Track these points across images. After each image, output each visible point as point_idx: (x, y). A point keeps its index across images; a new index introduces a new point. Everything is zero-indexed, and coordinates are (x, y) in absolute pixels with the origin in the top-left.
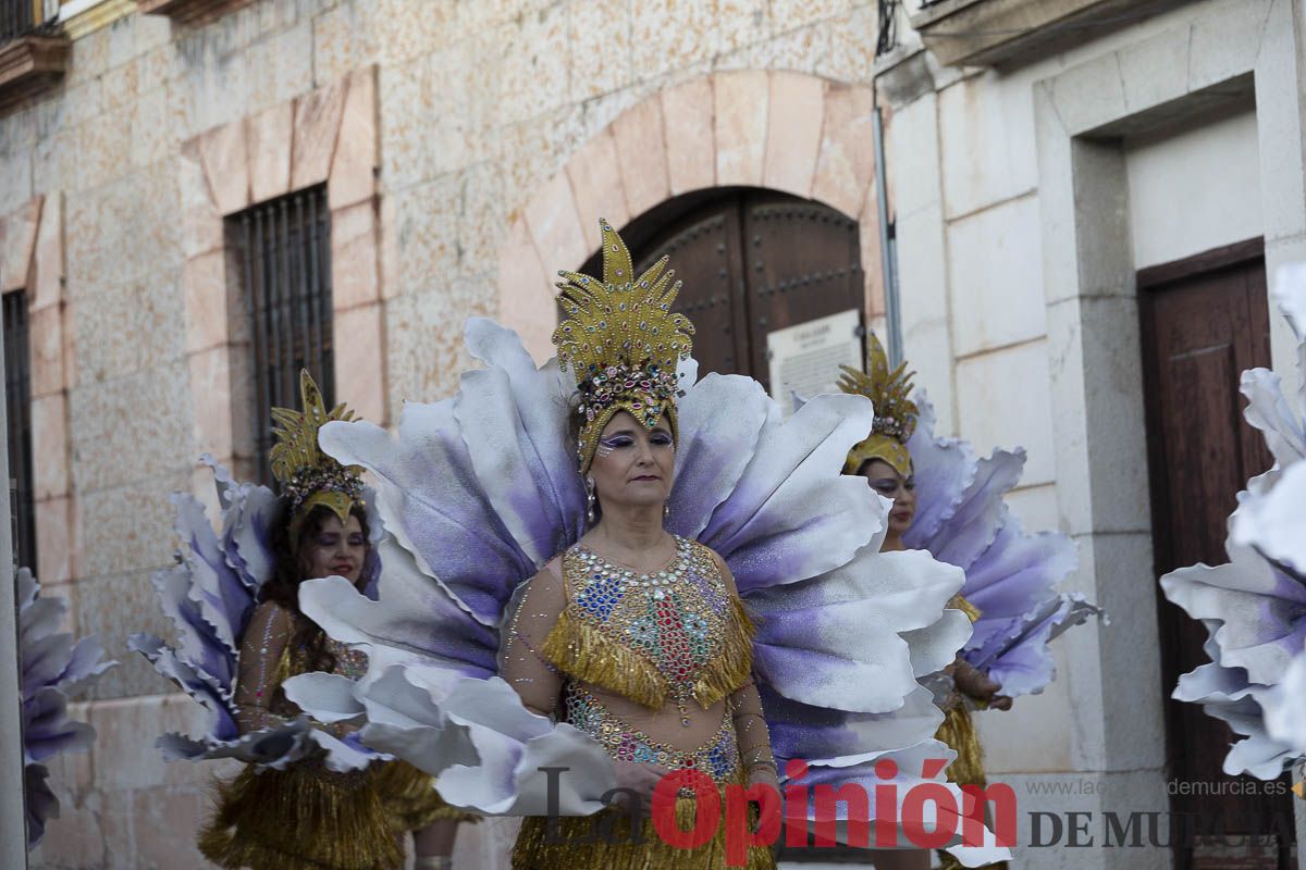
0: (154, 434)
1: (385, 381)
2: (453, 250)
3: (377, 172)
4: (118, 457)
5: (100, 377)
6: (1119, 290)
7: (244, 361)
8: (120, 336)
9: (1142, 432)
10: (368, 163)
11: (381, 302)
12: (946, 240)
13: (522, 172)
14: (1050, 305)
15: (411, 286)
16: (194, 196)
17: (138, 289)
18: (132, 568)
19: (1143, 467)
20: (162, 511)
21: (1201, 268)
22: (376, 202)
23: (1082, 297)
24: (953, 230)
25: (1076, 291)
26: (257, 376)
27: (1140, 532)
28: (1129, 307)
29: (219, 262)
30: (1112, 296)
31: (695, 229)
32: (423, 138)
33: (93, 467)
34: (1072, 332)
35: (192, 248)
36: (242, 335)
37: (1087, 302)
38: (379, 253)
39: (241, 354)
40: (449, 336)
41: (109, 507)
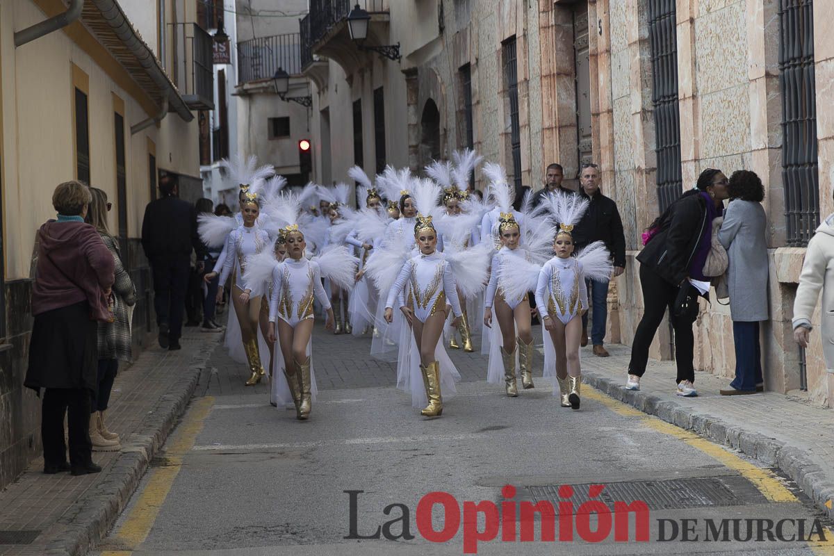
0: (733, 54)
4: (717, 69)
5: (708, 10)
18: (724, 153)
20: (736, 112)
33: (706, 76)
41: (713, 106)
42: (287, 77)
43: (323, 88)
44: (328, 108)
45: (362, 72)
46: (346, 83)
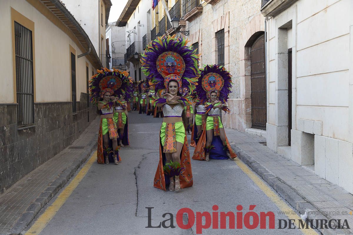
1: (229, 57)
2: (236, 39)
3: (229, 27)
5: (205, 55)
7: (217, 53)
8: (206, 49)
10: (228, 26)
11: (229, 46)
13: (242, 28)
14: (275, 54)
15: (232, 44)
16: (212, 30)
17: (208, 43)
22: (229, 31)
23: (278, 53)
24: (270, 41)
26: (218, 56)
27: (286, 90)
28: (287, 55)
29: (214, 39)
30: (284, 53)
31: (260, 37)
32: (233, 22)
34: (277, 59)
35: (213, 37)
36: (217, 50)
38: (229, 39)
39: (217, 52)
40: (235, 51)
42: (122, 65)
43: (129, 68)
44: (130, 72)
45: (137, 65)
46: (133, 67)
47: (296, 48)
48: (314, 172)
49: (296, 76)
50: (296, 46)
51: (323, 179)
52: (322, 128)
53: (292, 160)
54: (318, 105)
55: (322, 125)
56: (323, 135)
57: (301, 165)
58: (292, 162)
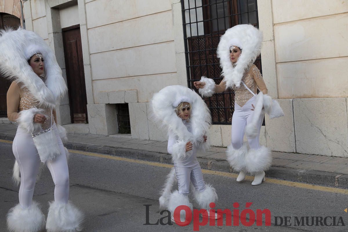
6: (59, 32)
9: (64, 53)
12: (32, 23)
14: (48, 34)
19: (64, 59)
21: (71, 28)
23: (53, 33)
25: (52, 32)
27: (64, 69)
28: (61, 34)
30: (58, 33)
34: (52, 38)
37: (54, 34)
47: (87, 27)
48: (130, 137)
49: (89, 52)
50: (86, 24)
51: (146, 140)
52: (138, 95)
53: (92, 133)
54: (128, 76)
55: (137, 93)
56: (139, 101)
57: (107, 135)
58: (92, 135)
